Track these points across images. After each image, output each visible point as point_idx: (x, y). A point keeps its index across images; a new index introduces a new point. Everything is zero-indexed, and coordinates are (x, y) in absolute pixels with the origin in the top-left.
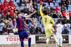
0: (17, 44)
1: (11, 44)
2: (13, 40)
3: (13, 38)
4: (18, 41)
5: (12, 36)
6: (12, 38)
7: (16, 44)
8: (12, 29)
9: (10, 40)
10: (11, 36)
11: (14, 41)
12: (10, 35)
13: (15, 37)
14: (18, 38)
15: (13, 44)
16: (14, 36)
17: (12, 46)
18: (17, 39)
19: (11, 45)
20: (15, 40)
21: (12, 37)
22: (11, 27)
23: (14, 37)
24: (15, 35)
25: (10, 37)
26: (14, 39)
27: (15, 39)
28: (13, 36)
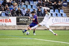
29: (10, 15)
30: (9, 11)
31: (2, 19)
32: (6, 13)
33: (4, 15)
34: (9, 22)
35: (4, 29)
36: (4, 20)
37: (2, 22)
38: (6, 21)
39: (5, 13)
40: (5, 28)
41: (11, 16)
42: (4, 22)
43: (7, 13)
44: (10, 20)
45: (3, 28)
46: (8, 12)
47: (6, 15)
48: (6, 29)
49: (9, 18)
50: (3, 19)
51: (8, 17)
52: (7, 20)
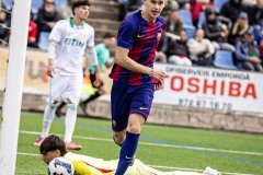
0: (202, 105)
1: (177, 103)
2: (186, 85)
3: (186, 77)
4: (205, 92)
5: (184, 72)
6: (182, 79)
7: (195, 104)
8: (185, 38)
9: (173, 88)
10: (180, 71)
11: (189, 90)
12: (173, 63)
13: (197, 76)
14: (206, 81)
15: (184, 103)
16: (189, 72)
17: (176, 113)
18: (201, 85)
19: (175, 108)
20: (193, 88)
21: (182, 75)
22: (183, 33)
23: (192, 76)
24: (196, 69)
25: (172, 74)
26: (190, 83)
27: (194, 82)
28: (187, 68)
29: (254, 63)
30: (252, 44)
31: (215, 82)
32: (238, 52)
33: (227, 63)
34: (246, 94)
35: (222, 129)
36: (223, 83)
37: (214, 93)
38: (234, 90)
39: (234, 55)
40: (223, 123)
41: (257, 70)
42: (222, 93)
43: (243, 52)
44: (251, 86)
45: (216, 122)
46: (246, 50)
47: (238, 62)
48: (231, 126)
49: (248, 78)
50: (219, 80)
51: (245, 73)
52: (239, 85)
